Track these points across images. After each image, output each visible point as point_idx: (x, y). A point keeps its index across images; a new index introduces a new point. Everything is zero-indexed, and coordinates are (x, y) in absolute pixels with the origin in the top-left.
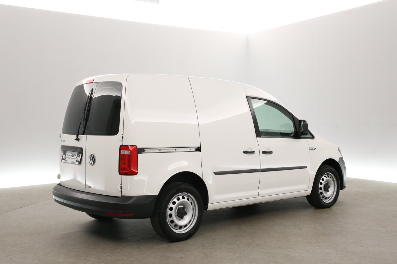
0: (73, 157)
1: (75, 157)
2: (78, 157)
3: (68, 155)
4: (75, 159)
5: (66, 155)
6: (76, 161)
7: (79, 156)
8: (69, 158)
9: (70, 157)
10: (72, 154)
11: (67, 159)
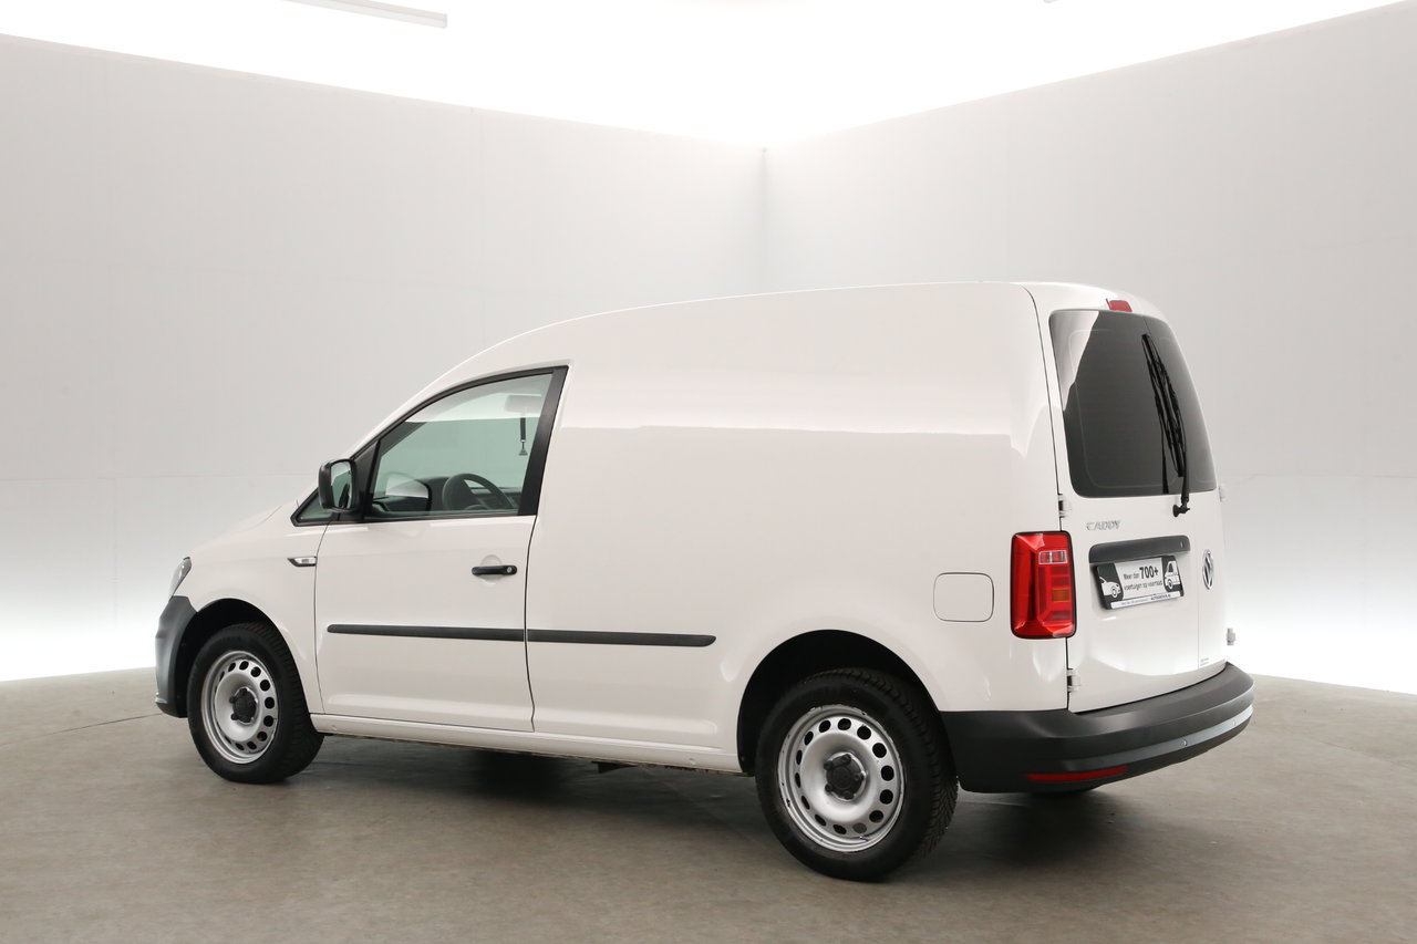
0: (1151, 580)
1: (1159, 577)
2: (1167, 574)
3: (1126, 577)
4: (1159, 583)
5: (1116, 580)
6: (1167, 588)
7: (1171, 570)
8: (1138, 587)
9: (1139, 581)
10: (1141, 569)
11: (1127, 594)
